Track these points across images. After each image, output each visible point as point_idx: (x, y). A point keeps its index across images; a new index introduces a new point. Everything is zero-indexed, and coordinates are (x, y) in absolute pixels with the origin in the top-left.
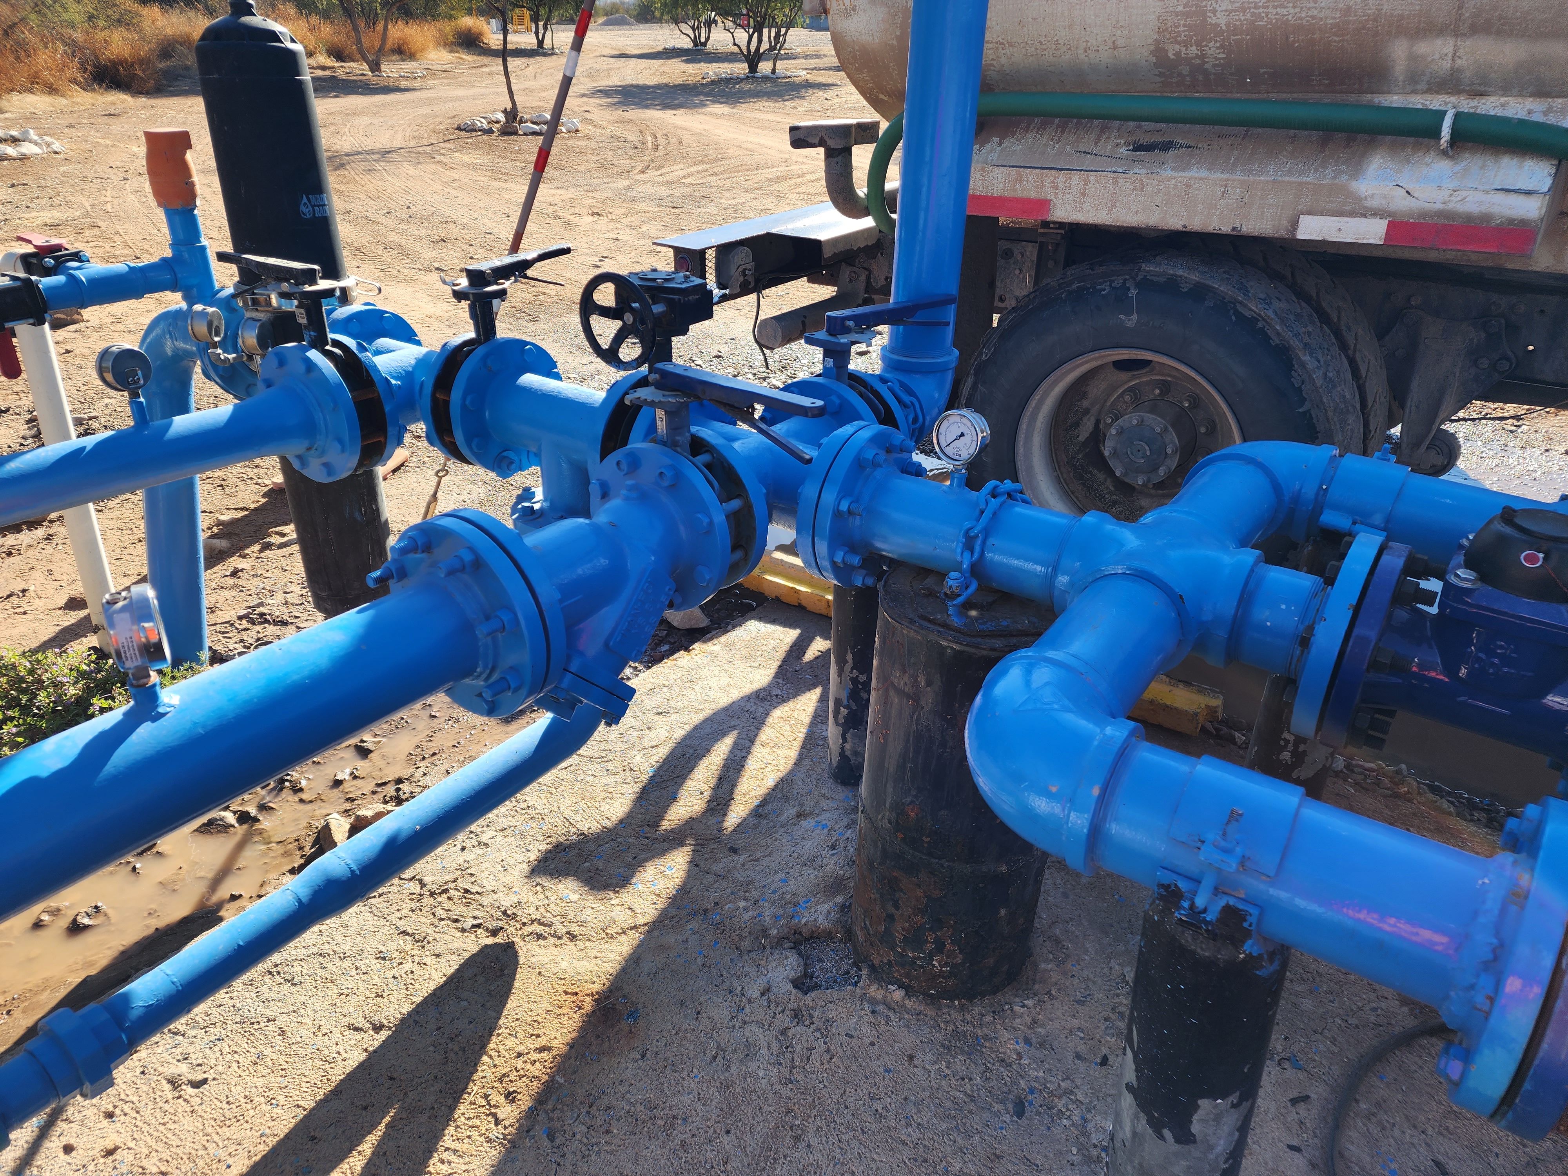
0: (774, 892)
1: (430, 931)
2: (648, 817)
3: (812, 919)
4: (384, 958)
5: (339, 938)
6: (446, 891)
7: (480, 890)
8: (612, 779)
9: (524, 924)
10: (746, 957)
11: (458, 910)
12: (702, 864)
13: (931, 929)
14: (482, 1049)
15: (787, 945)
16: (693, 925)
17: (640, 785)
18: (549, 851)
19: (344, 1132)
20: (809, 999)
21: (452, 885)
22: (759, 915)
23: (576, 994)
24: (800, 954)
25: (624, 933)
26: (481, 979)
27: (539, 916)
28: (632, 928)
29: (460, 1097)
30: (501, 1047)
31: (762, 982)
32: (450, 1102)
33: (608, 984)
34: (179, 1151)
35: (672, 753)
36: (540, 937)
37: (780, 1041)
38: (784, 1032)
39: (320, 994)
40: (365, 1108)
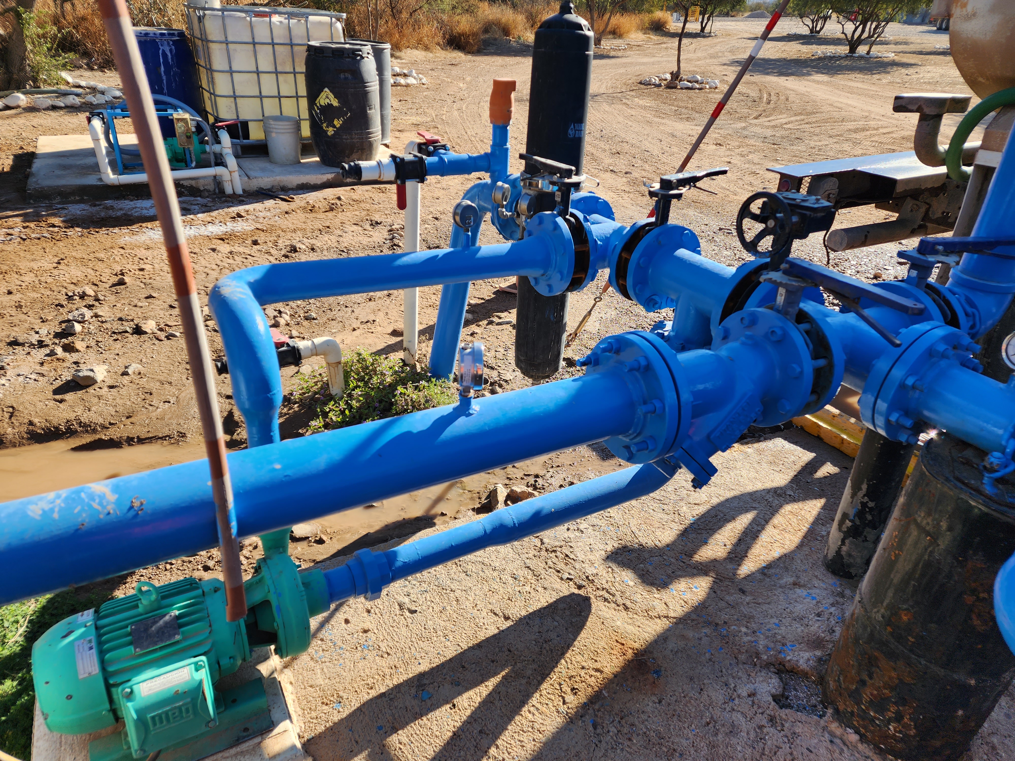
0: (769, 630)
1: (543, 572)
2: (686, 549)
3: (795, 659)
4: (515, 579)
5: (494, 558)
6: (555, 551)
7: (575, 558)
8: (666, 516)
9: (598, 589)
10: (741, 666)
11: (561, 565)
12: (718, 592)
13: (895, 703)
14: (562, 654)
15: (772, 669)
16: (707, 630)
17: (684, 526)
18: (619, 549)
19: (480, 670)
20: (783, 713)
21: (559, 549)
22: (755, 641)
23: (623, 644)
24: (781, 679)
25: (659, 618)
26: (568, 612)
27: (607, 587)
28: (665, 617)
29: (545, 678)
30: (573, 659)
31: (750, 687)
32: (539, 678)
33: (644, 646)
34: (398, 644)
35: (708, 512)
36: (606, 600)
37: (756, 732)
38: (761, 727)
39: (480, 586)
40: (493, 661)
